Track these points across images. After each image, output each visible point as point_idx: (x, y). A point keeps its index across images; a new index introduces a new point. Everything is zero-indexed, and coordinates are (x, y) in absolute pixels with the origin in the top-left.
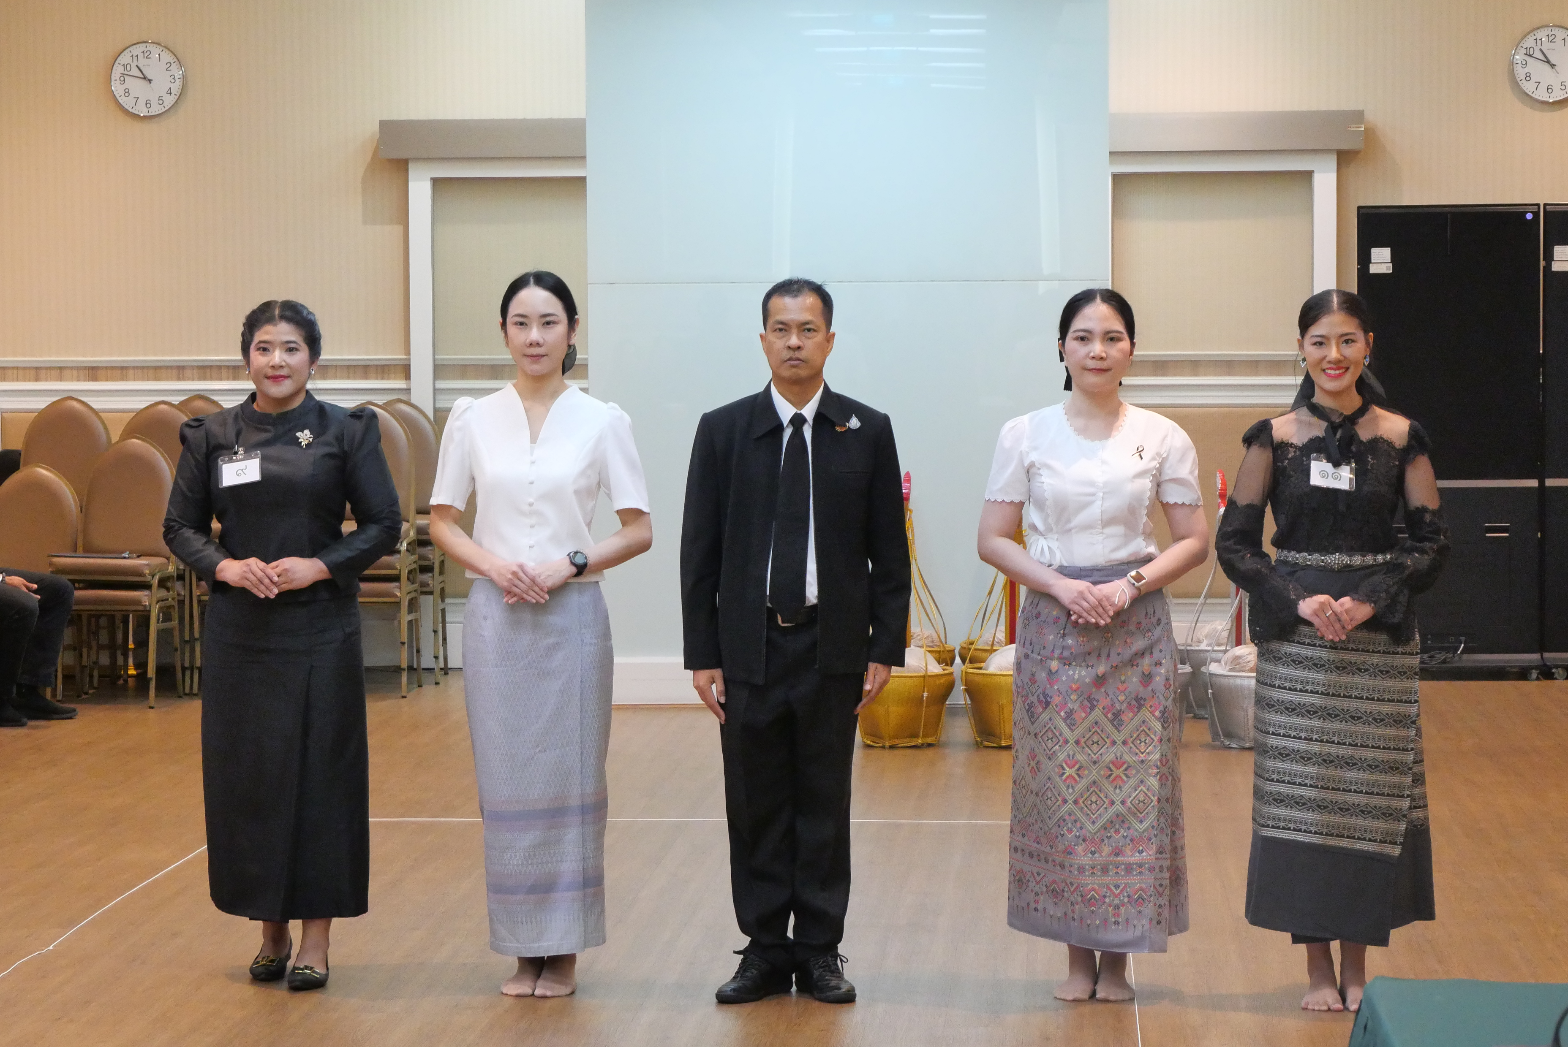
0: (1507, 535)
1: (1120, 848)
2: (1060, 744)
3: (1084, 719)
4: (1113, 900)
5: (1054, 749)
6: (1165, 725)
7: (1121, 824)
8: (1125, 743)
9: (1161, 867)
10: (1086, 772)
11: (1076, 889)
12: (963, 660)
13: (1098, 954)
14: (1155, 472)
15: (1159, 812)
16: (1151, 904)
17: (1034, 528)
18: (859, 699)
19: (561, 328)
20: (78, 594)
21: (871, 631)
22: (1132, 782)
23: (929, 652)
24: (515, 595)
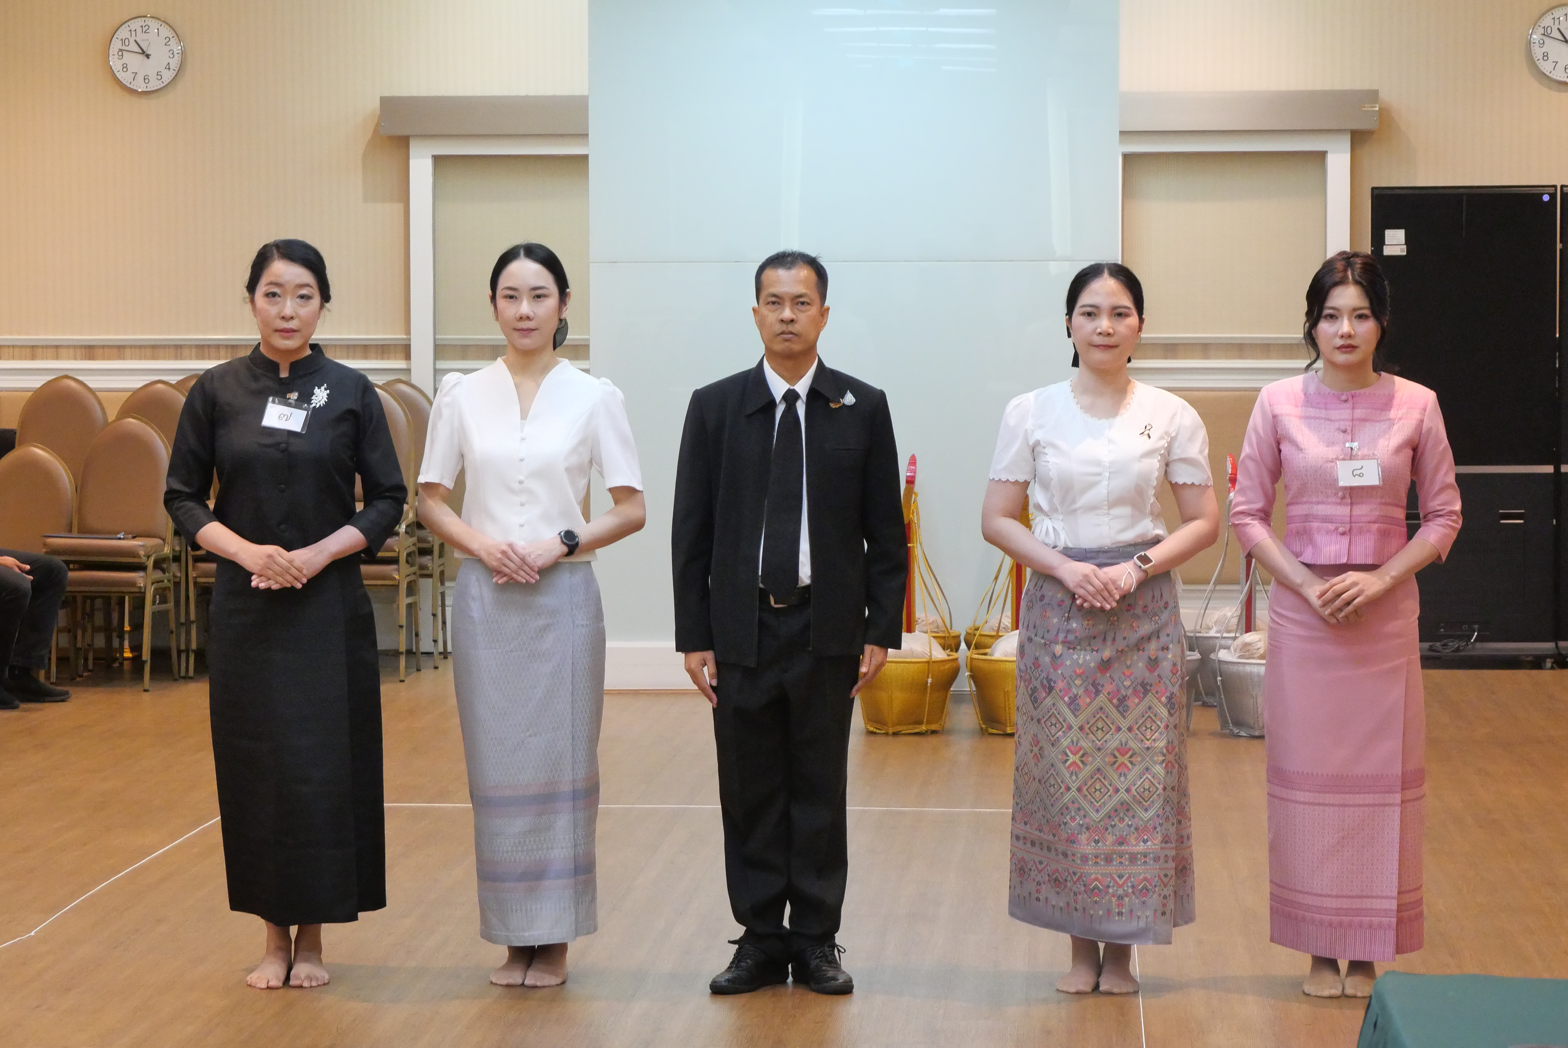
0: (1522, 521)
1: (1124, 836)
2: (1063, 730)
3: (1089, 705)
4: (1117, 891)
5: (1057, 735)
6: (1172, 712)
7: (1126, 812)
8: (1130, 729)
9: (1166, 856)
10: (1090, 759)
11: (1078, 879)
12: (969, 646)
13: (1101, 946)
14: (1163, 452)
15: (1165, 801)
16: (1155, 896)
17: (1038, 507)
18: (855, 682)
19: (552, 301)
20: (72, 575)
21: (867, 613)
22: (1136, 770)
23: (934, 637)
24: (505, 575)
